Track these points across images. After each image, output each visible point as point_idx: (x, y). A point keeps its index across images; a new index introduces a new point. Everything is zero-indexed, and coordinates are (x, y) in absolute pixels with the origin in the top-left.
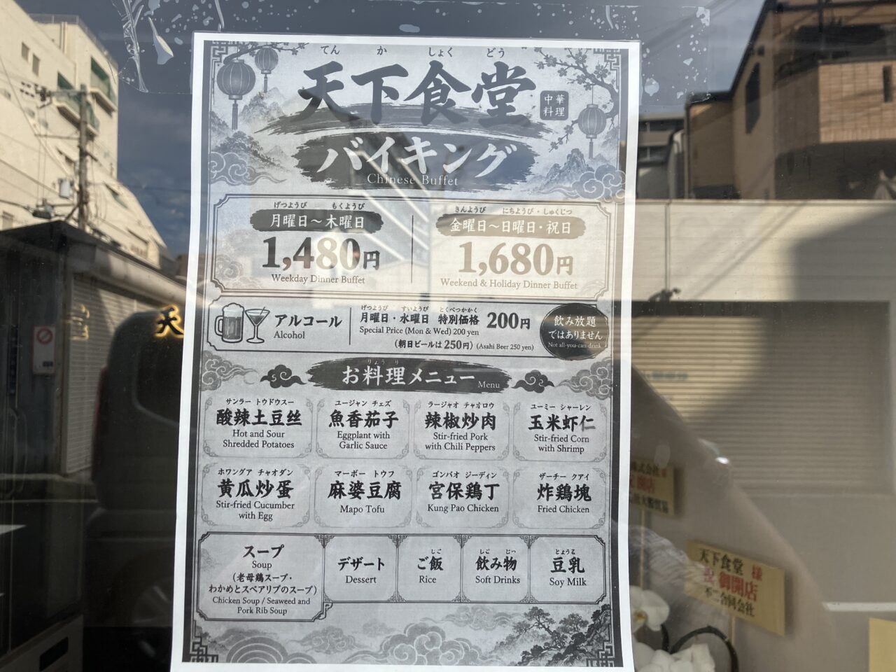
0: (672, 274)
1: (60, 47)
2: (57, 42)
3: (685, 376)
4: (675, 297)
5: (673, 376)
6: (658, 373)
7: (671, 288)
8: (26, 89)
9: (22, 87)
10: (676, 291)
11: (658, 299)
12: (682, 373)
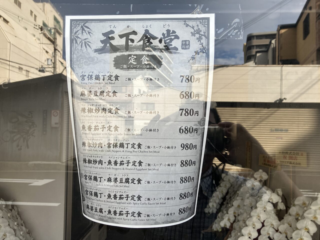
0: (283, 92)
1: (43, 11)
2: (42, 9)
3: (287, 130)
4: (284, 101)
5: (283, 130)
6: (277, 129)
7: (283, 98)
8: (36, 27)
9: (34, 26)
10: (285, 99)
11: (278, 102)
12: (286, 129)
